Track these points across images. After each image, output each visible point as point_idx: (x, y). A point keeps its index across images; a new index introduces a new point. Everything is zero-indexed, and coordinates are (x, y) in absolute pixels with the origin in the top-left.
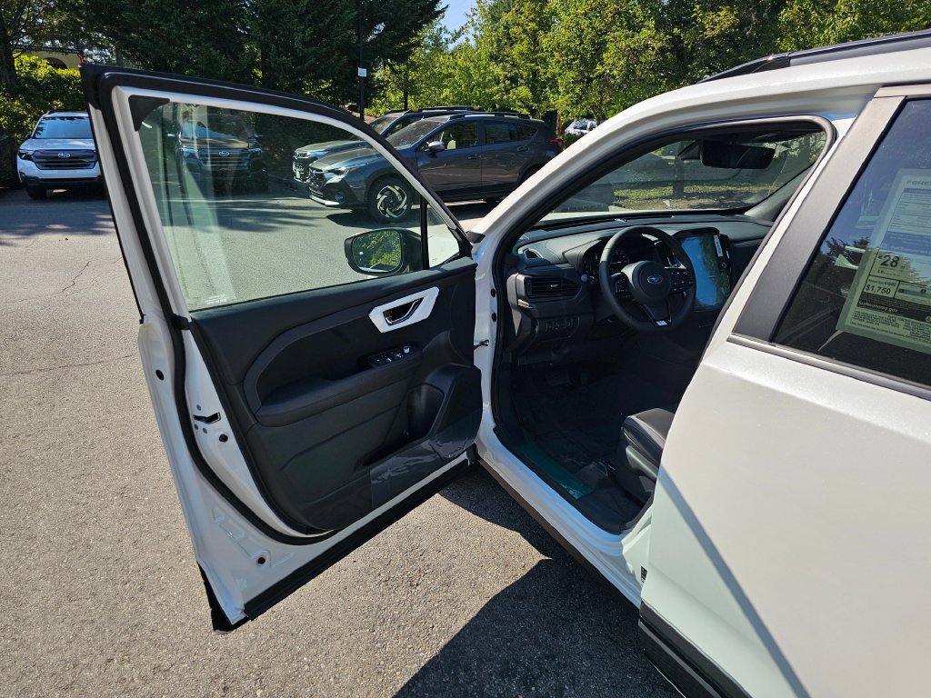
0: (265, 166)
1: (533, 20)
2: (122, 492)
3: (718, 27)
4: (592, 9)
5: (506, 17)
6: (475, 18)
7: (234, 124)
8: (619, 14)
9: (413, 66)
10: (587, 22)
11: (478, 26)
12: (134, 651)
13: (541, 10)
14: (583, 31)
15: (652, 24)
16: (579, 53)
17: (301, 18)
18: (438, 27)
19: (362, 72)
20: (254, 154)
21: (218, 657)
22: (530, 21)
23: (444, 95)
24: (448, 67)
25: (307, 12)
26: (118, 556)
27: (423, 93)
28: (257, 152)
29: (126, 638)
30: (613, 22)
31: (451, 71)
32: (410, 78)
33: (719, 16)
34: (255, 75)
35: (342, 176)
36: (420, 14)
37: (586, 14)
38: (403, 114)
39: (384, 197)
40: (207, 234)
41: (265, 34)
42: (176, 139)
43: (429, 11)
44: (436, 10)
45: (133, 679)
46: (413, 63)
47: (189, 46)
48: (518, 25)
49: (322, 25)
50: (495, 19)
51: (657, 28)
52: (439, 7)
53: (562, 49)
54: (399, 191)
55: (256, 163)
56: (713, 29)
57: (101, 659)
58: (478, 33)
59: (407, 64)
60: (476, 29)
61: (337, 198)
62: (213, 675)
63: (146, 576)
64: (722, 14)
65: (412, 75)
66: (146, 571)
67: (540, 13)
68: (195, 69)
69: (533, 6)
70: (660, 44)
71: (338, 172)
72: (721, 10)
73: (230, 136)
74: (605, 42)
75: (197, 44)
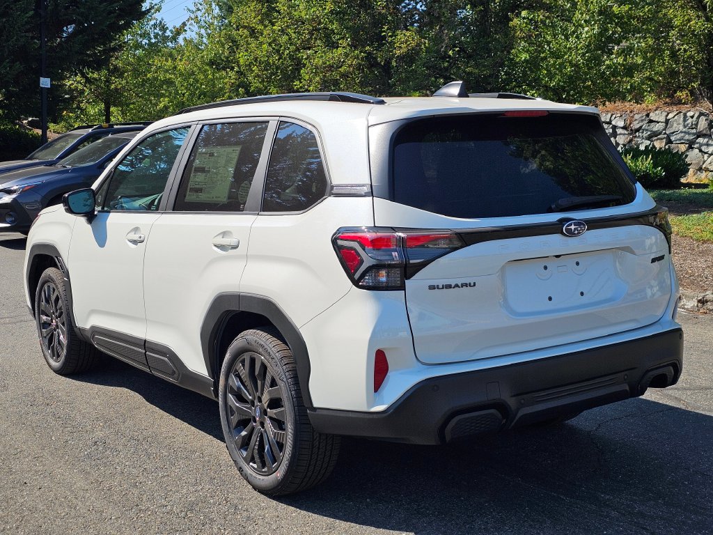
6: (199, 14)
9: (118, 72)
11: (202, 23)
18: (152, 22)
19: (45, 82)
23: (162, 105)
24: (167, 71)
27: (134, 103)
31: (168, 76)
32: (113, 86)
35: (14, 196)
38: (90, 130)
43: (133, 10)
44: (144, 9)
46: (116, 69)
51: (354, 46)
52: (145, 6)
58: (203, 31)
59: (108, 70)
60: (200, 27)
61: (8, 219)
65: (116, 83)
69: (259, 6)
71: (8, 192)
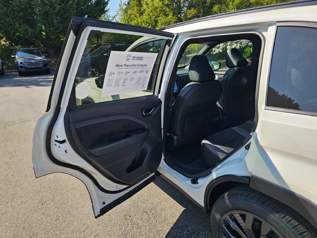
0: (48, 65)
1: (138, 13)
2: (7, 163)
3: (191, 14)
4: (153, 9)
5: (129, 12)
7: (36, 51)
8: (162, 11)
10: (152, 13)
12: (15, 199)
13: (140, 9)
14: (151, 16)
15: (171, 14)
16: (150, 23)
17: (57, 14)
18: (107, 15)
20: (44, 61)
21: (40, 197)
22: (137, 13)
25: (59, 12)
26: (7, 179)
28: (45, 60)
29: (12, 197)
30: (160, 14)
33: (191, 11)
34: (43, 34)
36: (99, 12)
37: (151, 11)
38: (95, 45)
39: (90, 72)
40: (29, 88)
41: (44, 21)
42: (15, 58)
44: (105, 10)
45: (15, 206)
47: (18, 25)
48: (133, 14)
49: (65, 16)
50: (126, 12)
51: (173, 15)
53: (145, 22)
54: (95, 70)
55: (45, 64)
56: (190, 15)
57: (5, 203)
62: (39, 201)
63: (17, 182)
64: (192, 10)
66: (16, 181)
67: (140, 10)
68: (20, 33)
70: (174, 20)
72: (191, 9)
73: (35, 55)
74: (158, 20)
75: (20, 25)
